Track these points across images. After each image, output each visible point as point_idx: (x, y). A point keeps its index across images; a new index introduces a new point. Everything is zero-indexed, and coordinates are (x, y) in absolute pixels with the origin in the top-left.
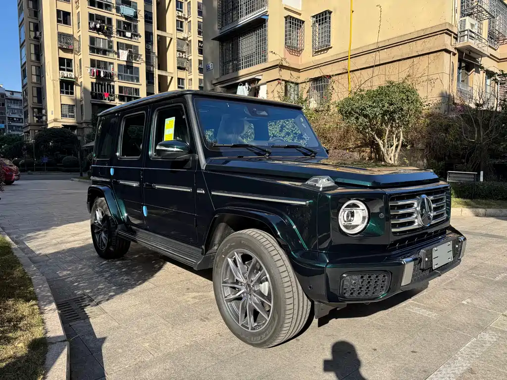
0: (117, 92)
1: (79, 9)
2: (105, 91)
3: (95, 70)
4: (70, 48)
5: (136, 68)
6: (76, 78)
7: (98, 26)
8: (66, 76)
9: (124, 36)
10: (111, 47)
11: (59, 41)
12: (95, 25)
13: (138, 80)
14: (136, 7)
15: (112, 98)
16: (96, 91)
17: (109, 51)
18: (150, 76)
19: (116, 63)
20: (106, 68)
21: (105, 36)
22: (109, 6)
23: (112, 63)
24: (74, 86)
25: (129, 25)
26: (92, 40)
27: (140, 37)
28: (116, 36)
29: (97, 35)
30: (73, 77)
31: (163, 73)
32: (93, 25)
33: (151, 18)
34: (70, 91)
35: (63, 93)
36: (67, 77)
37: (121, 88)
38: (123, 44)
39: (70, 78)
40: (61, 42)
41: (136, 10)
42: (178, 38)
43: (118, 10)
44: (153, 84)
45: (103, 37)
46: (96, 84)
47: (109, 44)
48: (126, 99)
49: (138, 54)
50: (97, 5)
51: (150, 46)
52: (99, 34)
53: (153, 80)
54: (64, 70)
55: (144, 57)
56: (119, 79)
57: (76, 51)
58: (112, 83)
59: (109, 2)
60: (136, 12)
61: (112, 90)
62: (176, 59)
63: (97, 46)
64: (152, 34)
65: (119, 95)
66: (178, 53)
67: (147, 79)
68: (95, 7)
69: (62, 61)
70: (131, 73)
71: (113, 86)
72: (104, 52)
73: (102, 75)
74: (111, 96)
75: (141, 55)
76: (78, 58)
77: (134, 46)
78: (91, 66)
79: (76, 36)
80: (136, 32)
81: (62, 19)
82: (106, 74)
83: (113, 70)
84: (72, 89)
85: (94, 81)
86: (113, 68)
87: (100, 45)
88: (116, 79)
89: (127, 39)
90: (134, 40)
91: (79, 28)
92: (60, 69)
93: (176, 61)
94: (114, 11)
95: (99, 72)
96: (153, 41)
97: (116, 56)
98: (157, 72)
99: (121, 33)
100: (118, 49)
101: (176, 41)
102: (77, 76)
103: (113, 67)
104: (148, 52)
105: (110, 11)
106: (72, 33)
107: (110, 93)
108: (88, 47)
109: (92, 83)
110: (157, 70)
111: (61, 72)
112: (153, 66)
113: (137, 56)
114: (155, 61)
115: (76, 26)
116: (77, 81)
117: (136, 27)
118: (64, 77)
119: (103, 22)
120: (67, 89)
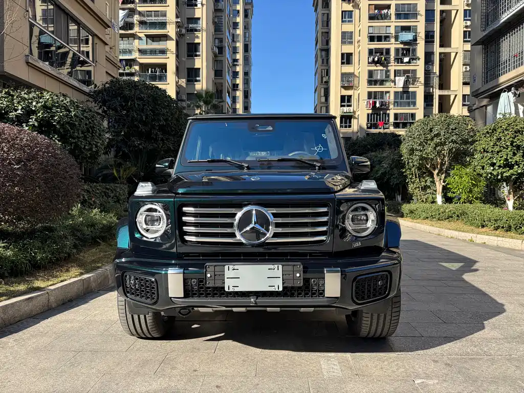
0: (392, 120)
1: (360, 48)
2: (380, 120)
3: (371, 102)
4: (350, 85)
5: (412, 92)
6: (354, 112)
7: (376, 59)
8: (345, 111)
9: (402, 62)
10: (388, 76)
11: (342, 81)
12: (374, 59)
13: (414, 104)
14: (416, 29)
15: (387, 126)
16: (371, 121)
17: (386, 81)
18: (428, 98)
19: (392, 91)
20: (382, 97)
21: (384, 67)
22: (388, 37)
23: (388, 92)
24: (352, 119)
25: (408, 50)
26: (371, 73)
27: (419, 59)
28: (393, 64)
29: (375, 68)
30: (352, 111)
31: (445, 93)
32: (371, 60)
33: (433, 37)
34: (348, 124)
35: (342, 127)
36: (347, 113)
37: (396, 116)
38: (400, 70)
39: (349, 113)
40: (343, 81)
41: (416, 33)
42: (465, 51)
43: (396, 38)
44: (432, 105)
45: (381, 68)
46: (371, 115)
47: (386, 74)
48: (401, 125)
49: (416, 78)
50: (376, 40)
51: (431, 67)
52: (377, 66)
53: (433, 101)
54: (344, 106)
55: (422, 80)
56: (394, 106)
57: (356, 86)
58: (388, 112)
59: (388, 33)
60: (416, 35)
61: (387, 118)
62: (462, 74)
63: (374, 78)
64: (433, 53)
65: (394, 123)
66: (465, 67)
67: (425, 101)
68: (374, 41)
69: (343, 98)
70: (408, 98)
71: (389, 114)
72: (382, 82)
73: (378, 105)
74: (386, 124)
75: (419, 78)
76: (357, 93)
77: (412, 70)
78: (369, 98)
79: (356, 73)
80: (415, 56)
81: (345, 61)
82: (382, 104)
83: (389, 99)
84: (350, 122)
85: (370, 112)
86: (389, 97)
87: (378, 76)
88: (391, 106)
89: (405, 65)
90: (413, 64)
91: (359, 65)
92: (342, 106)
93: (462, 76)
94: (393, 40)
95: (375, 103)
96: (434, 61)
97: (392, 84)
98: (437, 93)
99: (399, 60)
100: (395, 76)
101: (462, 54)
102: (355, 110)
103: (390, 95)
104: (428, 73)
105: (389, 41)
106: (353, 71)
107: (385, 121)
108: (366, 81)
109: (368, 115)
110: (437, 90)
111: (342, 108)
112: (433, 87)
113: (415, 79)
114: (436, 81)
115: (357, 65)
116: (355, 114)
117: (414, 50)
118: (344, 113)
119: (382, 54)
120: (346, 123)
